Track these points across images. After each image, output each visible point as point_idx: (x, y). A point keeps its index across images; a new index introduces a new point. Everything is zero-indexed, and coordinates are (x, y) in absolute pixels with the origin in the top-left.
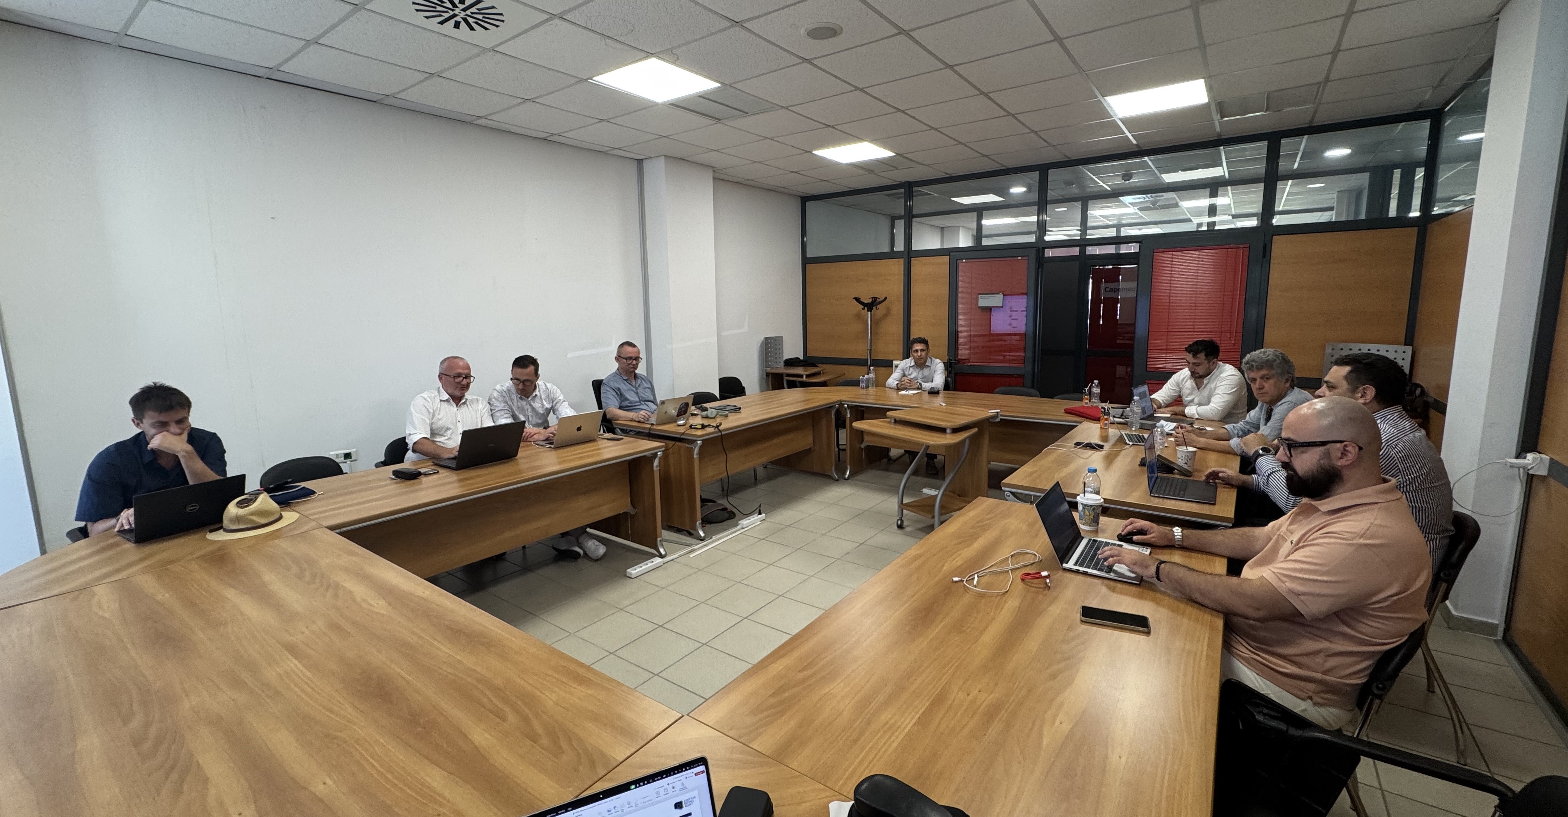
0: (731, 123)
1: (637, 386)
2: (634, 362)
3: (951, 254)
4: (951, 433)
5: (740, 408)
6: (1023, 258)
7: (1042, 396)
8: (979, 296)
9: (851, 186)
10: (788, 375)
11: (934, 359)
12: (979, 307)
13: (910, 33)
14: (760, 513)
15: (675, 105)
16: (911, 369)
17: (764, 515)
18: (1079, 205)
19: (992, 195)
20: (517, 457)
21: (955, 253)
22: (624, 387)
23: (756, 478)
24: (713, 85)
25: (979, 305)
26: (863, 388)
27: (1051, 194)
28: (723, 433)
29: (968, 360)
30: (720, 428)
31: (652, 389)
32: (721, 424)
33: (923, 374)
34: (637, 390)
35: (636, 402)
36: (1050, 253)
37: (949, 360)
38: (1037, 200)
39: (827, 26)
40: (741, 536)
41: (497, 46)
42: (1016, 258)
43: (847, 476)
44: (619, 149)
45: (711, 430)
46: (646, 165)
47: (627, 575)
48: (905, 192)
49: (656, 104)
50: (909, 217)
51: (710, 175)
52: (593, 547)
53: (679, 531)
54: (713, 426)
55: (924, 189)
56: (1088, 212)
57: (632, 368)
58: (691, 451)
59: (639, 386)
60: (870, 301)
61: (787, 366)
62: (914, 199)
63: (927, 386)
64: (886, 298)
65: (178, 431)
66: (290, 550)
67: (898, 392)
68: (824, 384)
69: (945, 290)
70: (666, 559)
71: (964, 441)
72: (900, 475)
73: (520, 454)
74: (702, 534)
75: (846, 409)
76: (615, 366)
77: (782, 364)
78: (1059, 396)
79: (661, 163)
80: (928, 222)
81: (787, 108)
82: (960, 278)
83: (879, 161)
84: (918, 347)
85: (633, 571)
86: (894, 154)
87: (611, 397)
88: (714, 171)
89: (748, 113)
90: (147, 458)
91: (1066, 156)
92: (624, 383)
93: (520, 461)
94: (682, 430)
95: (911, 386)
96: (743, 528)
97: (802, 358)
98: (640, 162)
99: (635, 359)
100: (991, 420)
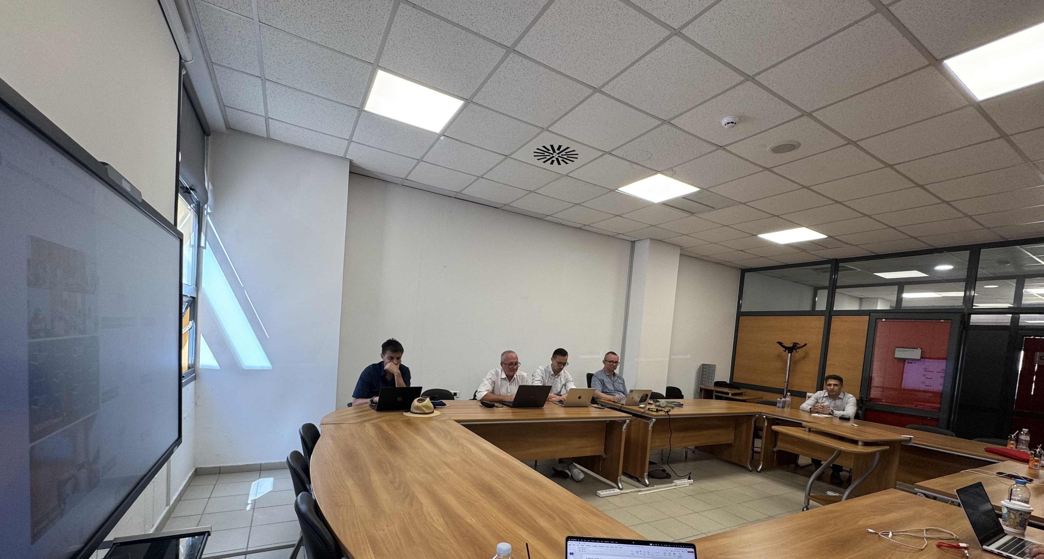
0: (701, 216)
1: (614, 381)
2: (615, 364)
3: (872, 314)
4: (862, 445)
5: (682, 405)
6: (945, 321)
7: (957, 437)
8: (897, 349)
9: (784, 262)
10: (717, 392)
11: (846, 394)
12: (895, 358)
13: (858, 143)
14: (689, 479)
15: (665, 204)
16: (824, 399)
17: (692, 480)
18: (1013, 284)
19: (916, 271)
20: (544, 407)
21: (874, 314)
22: (606, 380)
23: (686, 457)
24: (694, 189)
25: (896, 356)
26: (779, 408)
27: (981, 272)
28: (671, 417)
29: (879, 400)
30: (669, 413)
31: (623, 384)
32: (670, 411)
33: (835, 404)
34: (614, 383)
35: (613, 391)
36: (975, 319)
37: (861, 398)
38: (966, 277)
39: (791, 143)
40: (674, 490)
41: (569, 173)
42: (939, 321)
43: (759, 470)
44: (622, 234)
45: (663, 413)
46: (637, 244)
47: (597, 494)
48: (831, 268)
49: (654, 204)
50: (833, 289)
51: (678, 252)
52: (577, 473)
53: (631, 477)
54: (664, 411)
55: (848, 265)
56: (1024, 290)
57: (613, 368)
58: (647, 425)
59: (616, 381)
60: (791, 345)
61: (717, 386)
62: (839, 273)
63: (839, 413)
64: (805, 345)
65: (397, 363)
66: (439, 426)
67: (810, 415)
68: (745, 401)
69: (862, 343)
70: (622, 492)
71: (874, 454)
72: (806, 478)
73: (545, 406)
74: (647, 482)
75: (764, 418)
76: (602, 366)
77: (713, 384)
78: (978, 439)
79: (647, 243)
80: (848, 293)
81: (744, 204)
82: (878, 334)
83: (812, 243)
84: (832, 382)
85: (602, 493)
86: (827, 237)
87: (597, 384)
88: (681, 249)
89: (714, 208)
90: (382, 374)
91: (1002, 237)
92: (607, 378)
93: (544, 409)
94: (642, 410)
95: (823, 411)
96: (676, 486)
97: (728, 382)
98: (633, 243)
99: (615, 363)
100: (902, 443)
